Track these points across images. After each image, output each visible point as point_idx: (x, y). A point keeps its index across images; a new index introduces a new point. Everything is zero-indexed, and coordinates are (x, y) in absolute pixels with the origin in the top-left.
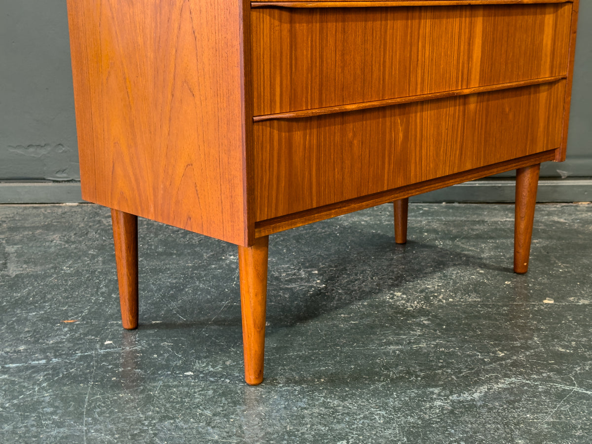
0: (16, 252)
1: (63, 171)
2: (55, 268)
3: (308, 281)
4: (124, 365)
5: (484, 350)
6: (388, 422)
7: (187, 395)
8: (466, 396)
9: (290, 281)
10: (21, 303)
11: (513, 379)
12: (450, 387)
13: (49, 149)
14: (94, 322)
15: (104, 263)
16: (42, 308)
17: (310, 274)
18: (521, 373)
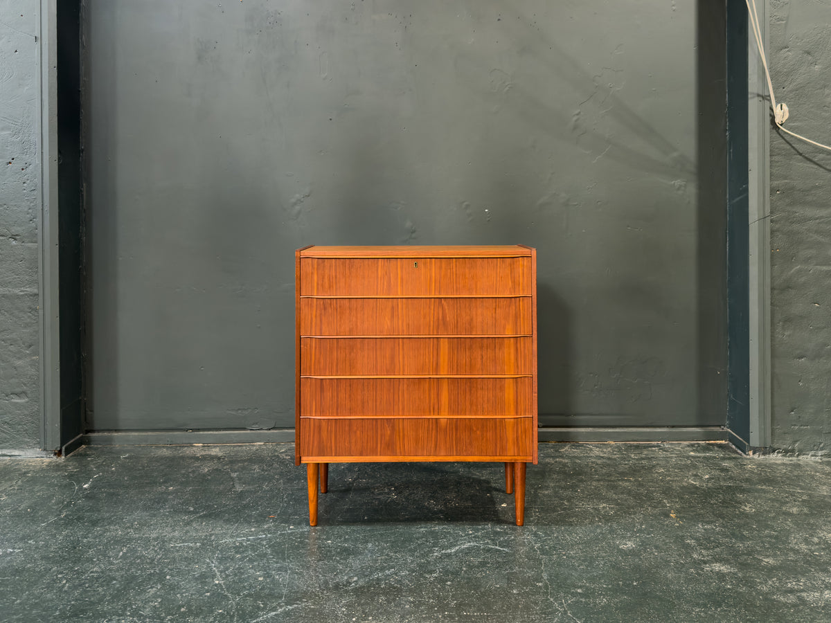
0: (237, 476)
1: (257, 423)
2: (259, 486)
3: (388, 494)
4: (299, 538)
5: (464, 530)
6: (412, 562)
7: (329, 551)
8: (449, 551)
9: (379, 494)
10: (245, 507)
11: (472, 544)
12: (443, 548)
13: (250, 410)
14: (284, 517)
15: (284, 484)
16: (258, 509)
17: (390, 490)
18: (476, 541)
